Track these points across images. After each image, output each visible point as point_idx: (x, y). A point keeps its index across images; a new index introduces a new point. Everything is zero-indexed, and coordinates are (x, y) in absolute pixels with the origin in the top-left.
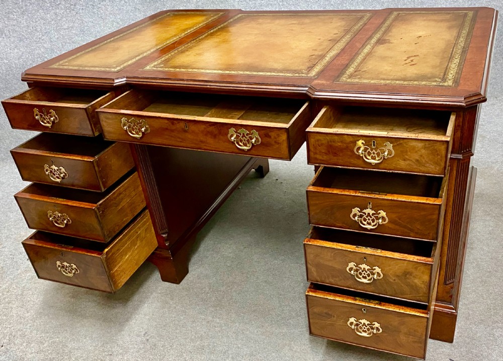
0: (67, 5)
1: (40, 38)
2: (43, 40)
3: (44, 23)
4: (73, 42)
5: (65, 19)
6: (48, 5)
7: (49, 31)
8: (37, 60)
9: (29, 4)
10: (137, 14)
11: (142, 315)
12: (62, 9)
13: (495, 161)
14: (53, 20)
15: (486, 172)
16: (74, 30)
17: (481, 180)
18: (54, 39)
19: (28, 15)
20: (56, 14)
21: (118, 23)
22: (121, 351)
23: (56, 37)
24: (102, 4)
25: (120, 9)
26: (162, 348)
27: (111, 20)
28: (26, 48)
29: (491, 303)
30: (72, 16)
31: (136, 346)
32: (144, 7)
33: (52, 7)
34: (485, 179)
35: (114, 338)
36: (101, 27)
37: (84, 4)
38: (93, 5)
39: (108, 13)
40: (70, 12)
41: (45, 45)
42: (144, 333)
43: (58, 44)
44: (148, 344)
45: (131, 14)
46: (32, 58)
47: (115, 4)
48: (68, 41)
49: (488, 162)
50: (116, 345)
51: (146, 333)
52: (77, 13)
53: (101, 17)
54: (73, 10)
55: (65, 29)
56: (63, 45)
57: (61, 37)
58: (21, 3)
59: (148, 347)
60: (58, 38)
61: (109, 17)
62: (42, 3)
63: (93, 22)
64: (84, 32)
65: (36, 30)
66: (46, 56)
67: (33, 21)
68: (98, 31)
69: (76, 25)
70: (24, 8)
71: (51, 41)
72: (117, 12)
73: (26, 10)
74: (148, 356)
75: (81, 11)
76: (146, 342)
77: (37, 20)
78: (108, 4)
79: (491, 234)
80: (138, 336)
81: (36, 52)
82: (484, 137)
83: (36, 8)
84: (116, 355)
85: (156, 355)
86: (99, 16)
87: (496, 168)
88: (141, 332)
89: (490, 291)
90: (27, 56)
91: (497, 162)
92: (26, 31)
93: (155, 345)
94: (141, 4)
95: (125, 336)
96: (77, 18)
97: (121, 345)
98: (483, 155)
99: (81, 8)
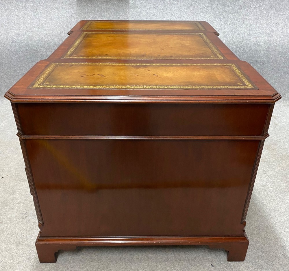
0: (32, 9)
1: (13, 27)
2: (15, 28)
3: (17, 18)
4: (32, 31)
5: (29, 17)
6: (21, 8)
7: (19, 23)
8: (9, 40)
9: (9, 6)
10: (72, 19)
11: (28, 201)
12: (28, 11)
13: (279, 140)
14: (22, 17)
15: (272, 146)
16: (33, 24)
17: (267, 151)
18: (21, 28)
19: (8, 12)
20: (25, 14)
21: (60, 23)
22: (8, 221)
23: (23, 27)
24: (52, 11)
25: (63, 15)
26: (33, 224)
27: (56, 21)
28: (4, 32)
29: (250, 232)
30: (34, 16)
31: (18, 220)
32: (77, 16)
33: (23, 9)
34: (269, 151)
35: (7, 213)
36: (50, 24)
37: (42, 10)
38: (47, 11)
39: (55, 16)
40: (33, 13)
41: (15, 31)
42: (25, 212)
43: (23, 32)
44: (25, 219)
45: (69, 19)
46: (6, 38)
47: (60, 12)
48: (29, 31)
49: (275, 140)
50: (6, 217)
51: (27, 213)
52: (37, 14)
53: (51, 18)
54: (35, 13)
55: (28, 23)
56: (25, 32)
57: (26, 27)
58: (5, 5)
59: (25, 221)
60: (23, 28)
61: (55, 19)
62: (18, 6)
63: (45, 21)
64: (39, 26)
65: (11, 22)
66: (15, 37)
67: (10, 16)
68: (47, 27)
69: (35, 21)
70: (7, 8)
71: (19, 29)
72: (61, 17)
73: (8, 9)
74: (22, 227)
75: (39, 14)
76: (24, 218)
77: (13, 15)
78: (56, 11)
79: (263, 186)
80: (21, 214)
81: (10, 34)
82: (276, 124)
83: (13, 9)
84: (4, 224)
85: (28, 227)
86: (50, 18)
87: (279, 145)
88: (24, 211)
89: (252, 224)
90: (4, 36)
91: (281, 141)
92: (6, 21)
93: (29, 221)
94: (76, 14)
95: (14, 212)
96: (37, 18)
97: (9, 218)
98: (272, 136)
99: (40, 11)
